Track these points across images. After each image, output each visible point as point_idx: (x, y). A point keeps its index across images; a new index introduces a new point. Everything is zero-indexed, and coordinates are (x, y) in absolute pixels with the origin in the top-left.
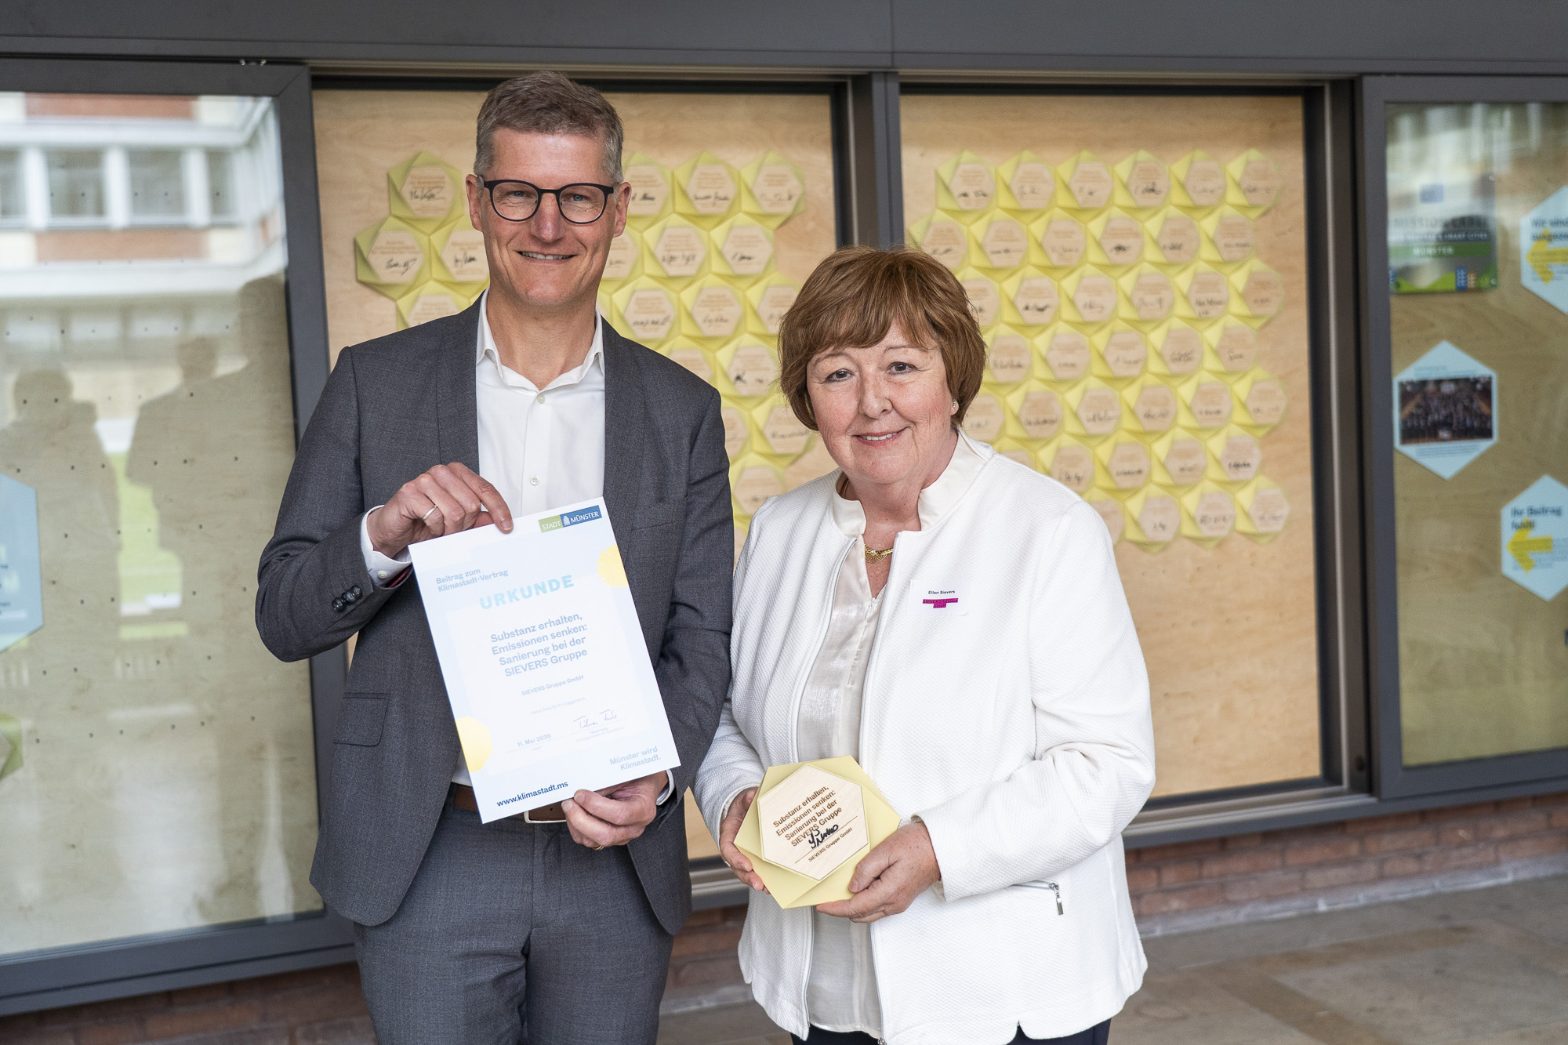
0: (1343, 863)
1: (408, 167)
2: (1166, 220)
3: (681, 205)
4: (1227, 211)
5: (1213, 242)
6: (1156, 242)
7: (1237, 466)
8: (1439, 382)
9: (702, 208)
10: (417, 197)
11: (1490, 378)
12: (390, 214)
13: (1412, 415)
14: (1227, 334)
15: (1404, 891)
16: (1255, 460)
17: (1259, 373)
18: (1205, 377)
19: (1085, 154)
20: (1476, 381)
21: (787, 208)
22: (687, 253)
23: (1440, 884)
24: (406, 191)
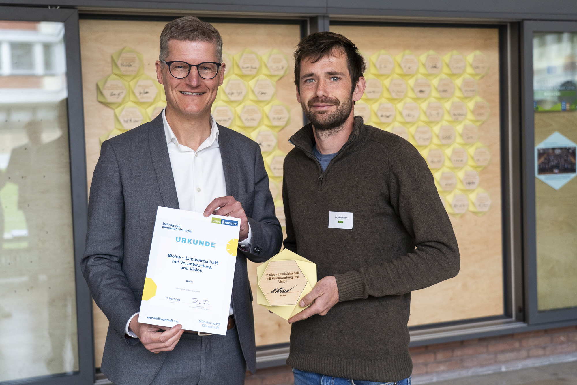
0: (512, 350)
1: (120, 53)
2: (441, 80)
3: (236, 71)
4: (466, 76)
5: (460, 89)
6: (436, 89)
7: (469, 183)
8: (554, 149)
9: (245, 72)
10: (124, 66)
11: (575, 148)
12: (112, 73)
13: (543, 163)
14: (466, 128)
15: (538, 363)
16: (477, 180)
17: (479, 144)
18: (456, 146)
19: (407, 52)
20: (569, 149)
21: (282, 73)
22: (239, 91)
23: (553, 360)
24: (119, 63)
